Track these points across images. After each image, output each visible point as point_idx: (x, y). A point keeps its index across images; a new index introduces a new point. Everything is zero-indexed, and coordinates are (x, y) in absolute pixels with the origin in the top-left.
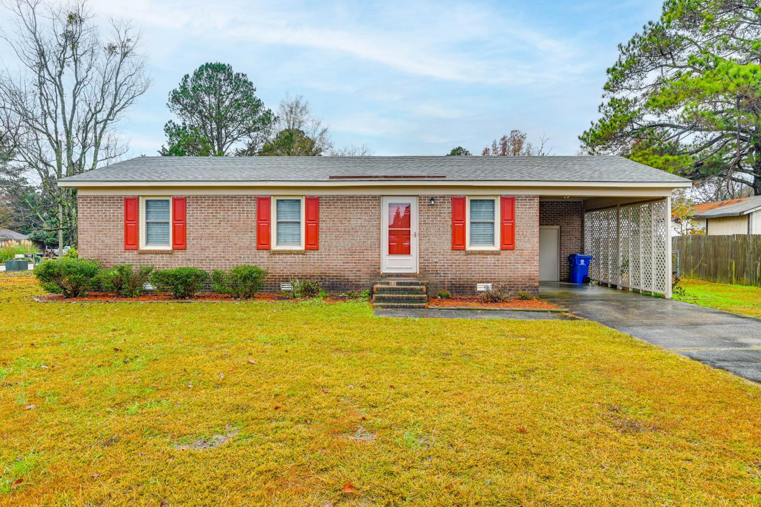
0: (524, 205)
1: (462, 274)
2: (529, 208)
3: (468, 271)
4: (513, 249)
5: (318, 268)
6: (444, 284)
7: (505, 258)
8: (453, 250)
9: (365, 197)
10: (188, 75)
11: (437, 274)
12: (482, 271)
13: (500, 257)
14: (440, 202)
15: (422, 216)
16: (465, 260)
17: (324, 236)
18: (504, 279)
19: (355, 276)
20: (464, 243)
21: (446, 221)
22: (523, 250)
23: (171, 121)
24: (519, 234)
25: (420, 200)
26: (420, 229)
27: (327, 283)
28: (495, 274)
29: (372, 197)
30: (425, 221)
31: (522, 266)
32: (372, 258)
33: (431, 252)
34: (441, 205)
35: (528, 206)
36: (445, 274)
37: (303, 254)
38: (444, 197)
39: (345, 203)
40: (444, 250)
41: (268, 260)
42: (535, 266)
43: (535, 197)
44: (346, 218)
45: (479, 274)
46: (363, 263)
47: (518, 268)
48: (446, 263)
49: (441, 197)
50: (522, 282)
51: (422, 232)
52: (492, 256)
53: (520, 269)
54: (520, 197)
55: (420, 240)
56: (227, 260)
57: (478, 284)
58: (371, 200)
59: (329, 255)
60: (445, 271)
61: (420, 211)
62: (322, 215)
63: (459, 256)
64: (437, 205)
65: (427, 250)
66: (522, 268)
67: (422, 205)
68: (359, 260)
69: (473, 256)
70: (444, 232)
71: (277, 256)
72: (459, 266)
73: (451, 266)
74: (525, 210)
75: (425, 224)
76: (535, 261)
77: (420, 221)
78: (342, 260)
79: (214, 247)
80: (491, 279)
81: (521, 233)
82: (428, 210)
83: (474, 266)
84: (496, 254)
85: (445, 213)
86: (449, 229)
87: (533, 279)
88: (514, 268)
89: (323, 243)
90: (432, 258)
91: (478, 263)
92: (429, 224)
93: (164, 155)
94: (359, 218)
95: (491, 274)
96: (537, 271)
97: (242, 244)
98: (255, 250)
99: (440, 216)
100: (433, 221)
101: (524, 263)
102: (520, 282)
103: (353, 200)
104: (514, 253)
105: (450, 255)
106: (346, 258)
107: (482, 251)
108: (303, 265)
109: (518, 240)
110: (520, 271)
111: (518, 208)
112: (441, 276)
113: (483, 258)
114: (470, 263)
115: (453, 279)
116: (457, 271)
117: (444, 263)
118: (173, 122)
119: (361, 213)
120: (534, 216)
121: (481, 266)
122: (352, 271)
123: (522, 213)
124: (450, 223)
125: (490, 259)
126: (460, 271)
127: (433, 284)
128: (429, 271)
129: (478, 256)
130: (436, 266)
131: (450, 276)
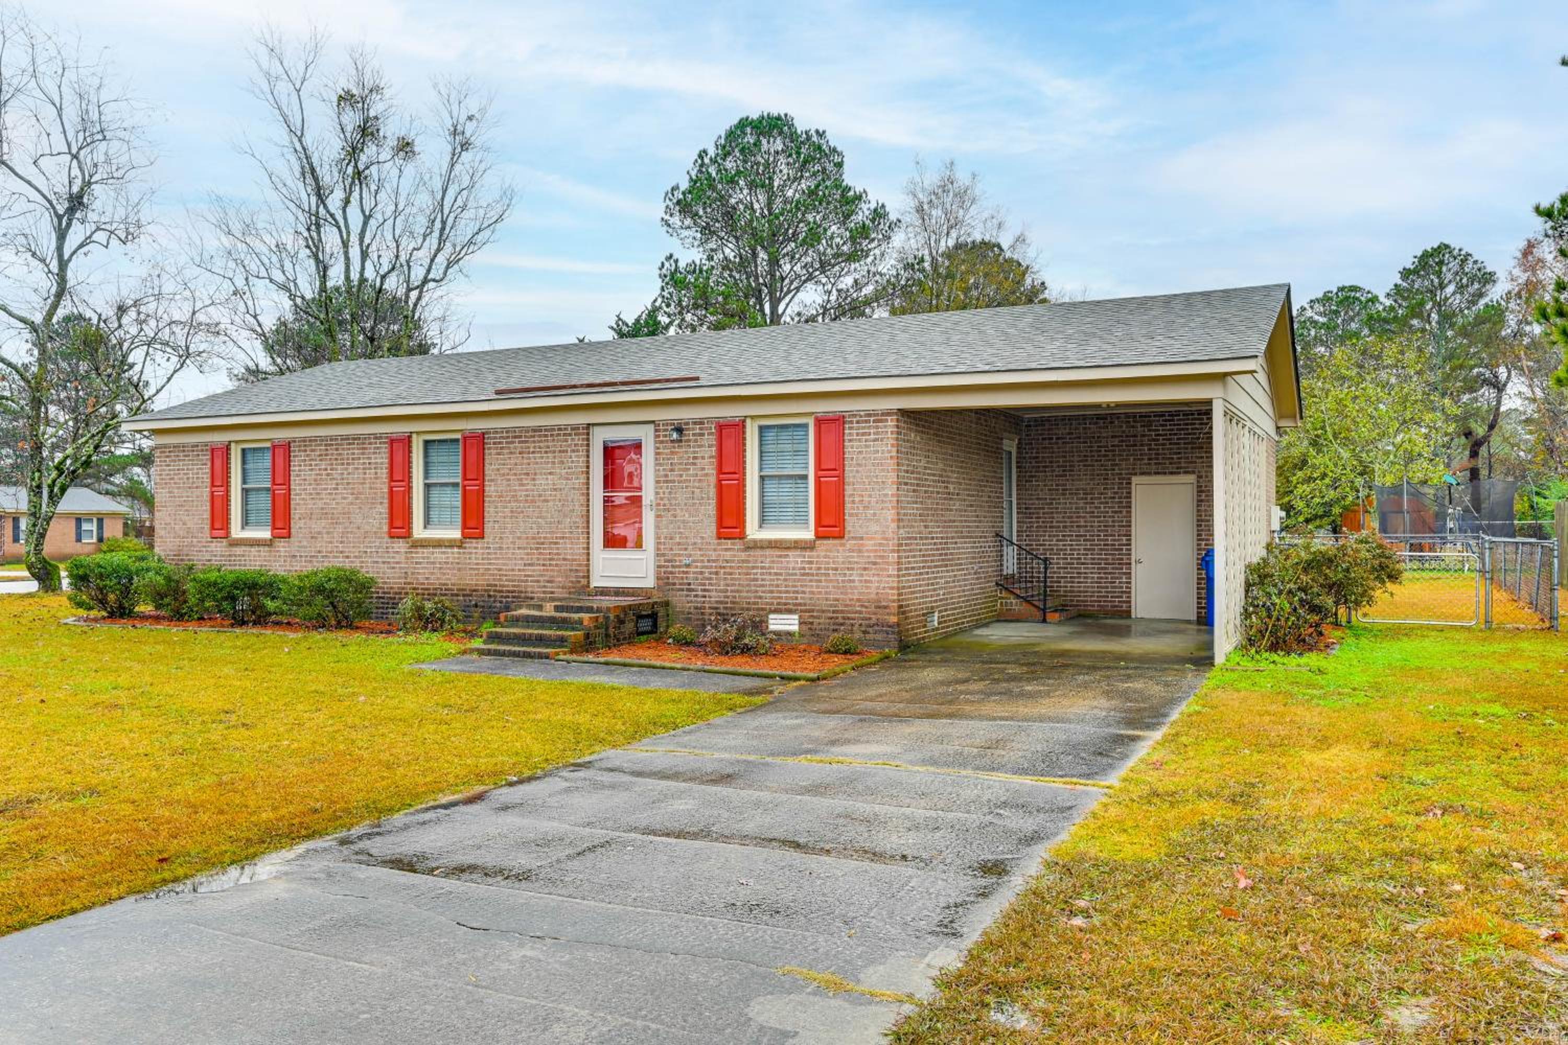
0: (864, 434)
1: (738, 591)
2: (875, 440)
3: (748, 585)
4: (841, 536)
5: (483, 575)
6: (703, 614)
7: (826, 557)
8: (719, 538)
9: (560, 429)
10: (705, 151)
11: (689, 590)
12: (778, 586)
13: (814, 553)
14: (694, 435)
15: (661, 465)
16: (743, 561)
17: (492, 510)
18: (824, 604)
19: (544, 592)
20: (740, 522)
21: (706, 475)
22: (862, 538)
23: (671, 256)
24: (853, 502)
25: (656, 431)
26: (657, 493)
27: (498, 605)
28: (804, 592)
29: (572, 429)
30: (666, 476)
31: (862, 575)
32: (572, 554)
33: (679, 544)
34: (696, 441)
35: (872, 437)
36: (705, 590)
37: (460, 547)
38: (700, 422)
39: (526, 442)
40: (702, 538)
41: (407, 558)
42: (889, 576)
43: (888, 414)
44: (528, 474)
45: (772, 592)
46: (557, 565)
47: (853, 581)
48: (707, 567)
49: (695, 423)
50: (860, 612)
51: (662, 499)
52: (798, 553)
53: (857, 584)
54: (855, 416)
55: (658, 516)
56: (347, 557)
57: (771, 616)
58: (570, 435)
59: (501, 548)
60: (704, 585)
61: (657, 454)
62: (490, 470)
63: (731, 551)
64: (689, 441)
65: (671, 538)
66: (861, 581)
67: (662, 442)
68: (550, 559)
69: (759, 552)
70: (702, 498)
71: (420, 550)
72: (731, 574)
73: (717, 573)
74: (866, 446)
75: (667, 482)
76: (888, 563)
77: (657, 476)
78: (522, 559)
79: (328, 533)
80: (796, 605)
81: (857, 499)
82: (672, 453)
83: (762, 574)
84: (804, 549)
85: (703, 458)
86: (712, 492)
87: (886, 607)
88: (843, 581)
89: (491, 524)
90: (680, 555)
91: (770, 568)
92: (674, 481)
93: (621, 335)
94: (550, 473)
95: (797, 592)
96: (892, 588)
97: (367, 528)
98: (387, 539)
99: (694, 464)
100: (681, 476)
101: (865, 569)
102: (856, 612)
103: (540, 436)
104: (843, 545)
105: (715, 550)
106: (528, 554)
107: (776, 541)
108: (459, 570)
109: (851, 515)
110: (856, 588)
111: (850, 441)
112: (696, 596)
113: (780, 556)
114: (753, 568)
115: (721, 602)
116: (728, 585)
117: (703, 567)
118: (675, 257)
119: (554, 463)
120: (886, 459)
121: (776, 574)
122: (538, 581)
123: (860, 452)
124: (713, 480)
125: (795, 559)
126: (733, 585)
127: (683, 613)
128: (674, 584)
129: (768, 552)
130: (687, 573)
131: (715, 596)
